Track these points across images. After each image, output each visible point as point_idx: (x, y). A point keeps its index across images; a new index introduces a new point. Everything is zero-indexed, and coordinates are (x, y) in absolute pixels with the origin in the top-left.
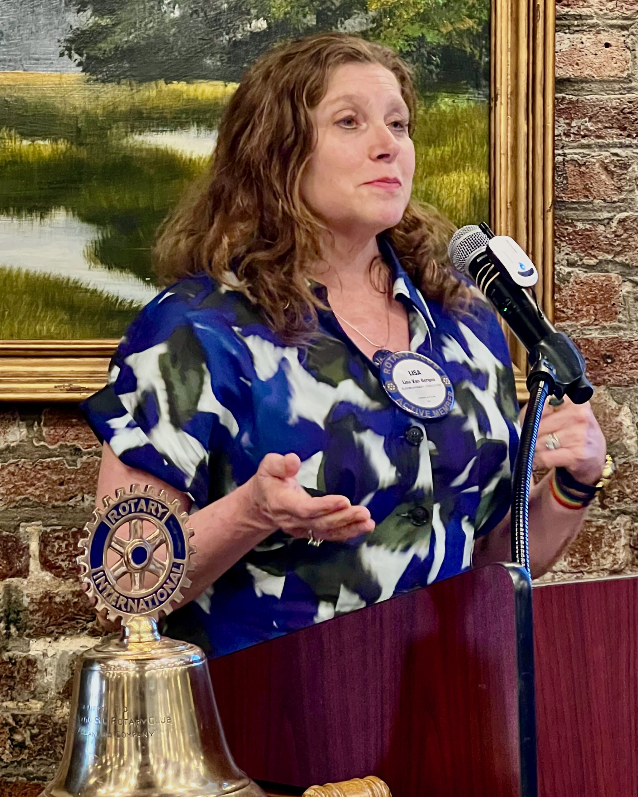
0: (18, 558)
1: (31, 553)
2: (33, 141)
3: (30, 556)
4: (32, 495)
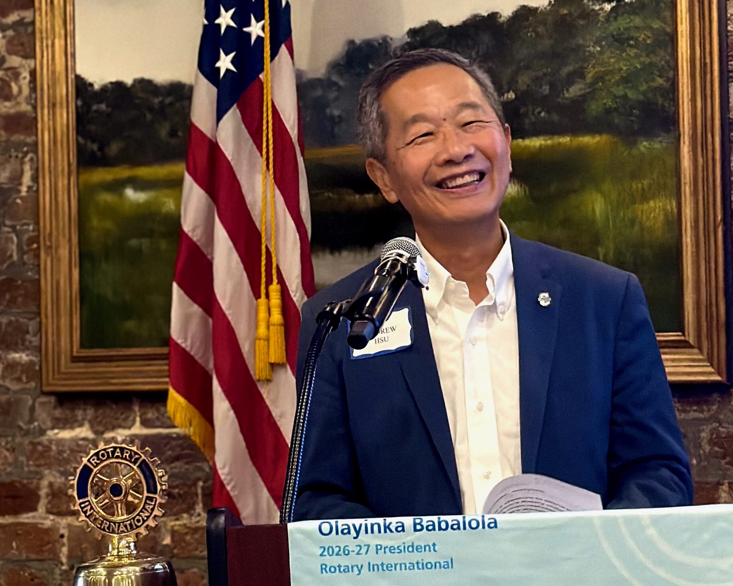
2: (361, 195)
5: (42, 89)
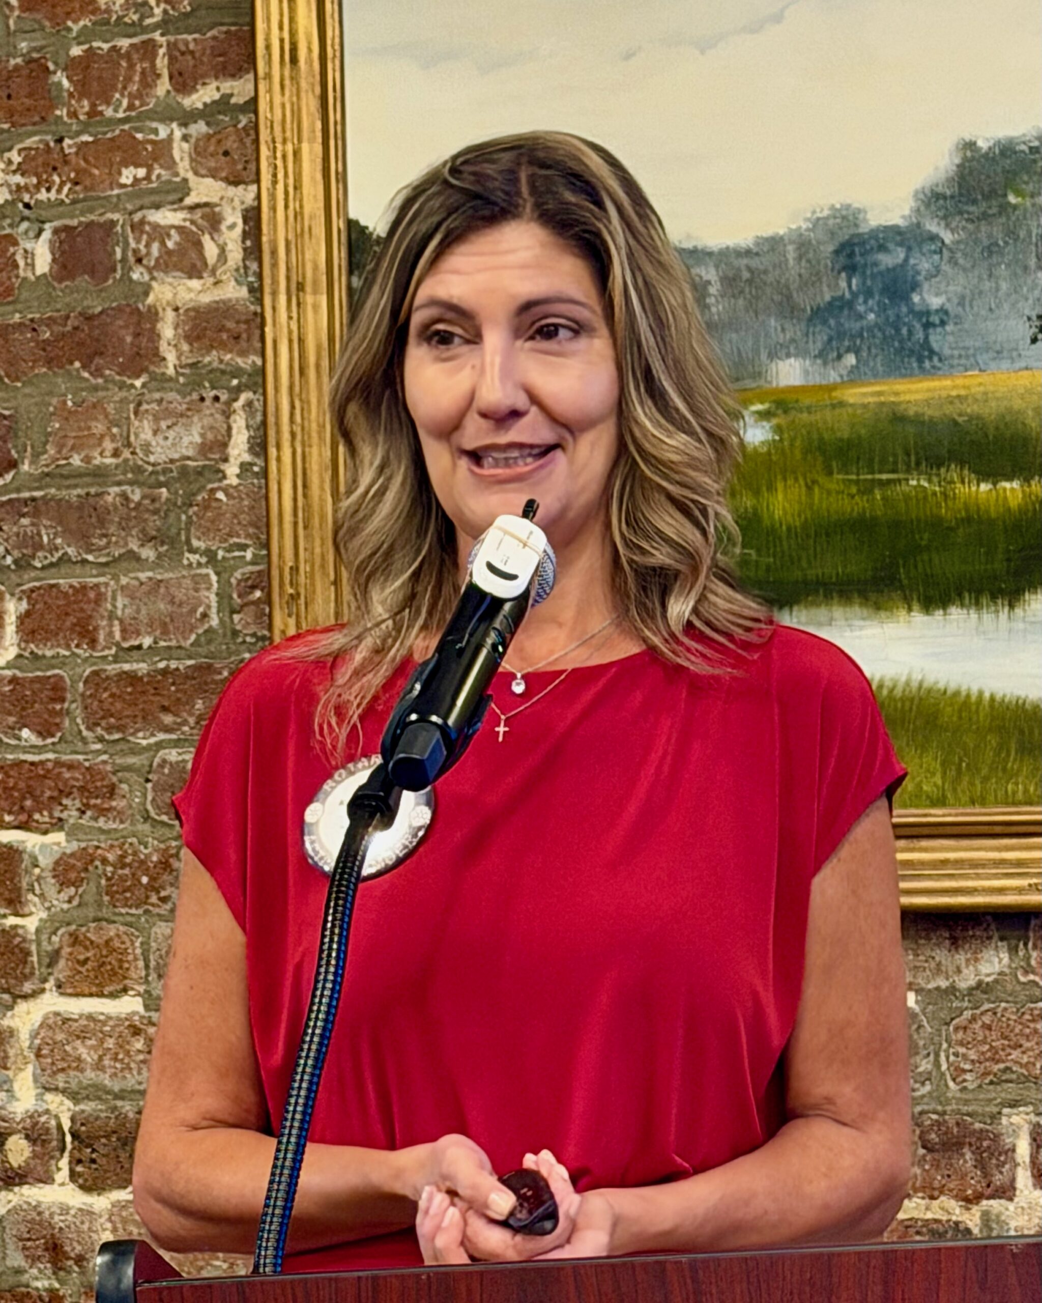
0: (998, 1166)
1: (1019, 1159)
2: (995, 484)
3: (1017, 1165)
4: (1016, 1062)
5: (274, 253)
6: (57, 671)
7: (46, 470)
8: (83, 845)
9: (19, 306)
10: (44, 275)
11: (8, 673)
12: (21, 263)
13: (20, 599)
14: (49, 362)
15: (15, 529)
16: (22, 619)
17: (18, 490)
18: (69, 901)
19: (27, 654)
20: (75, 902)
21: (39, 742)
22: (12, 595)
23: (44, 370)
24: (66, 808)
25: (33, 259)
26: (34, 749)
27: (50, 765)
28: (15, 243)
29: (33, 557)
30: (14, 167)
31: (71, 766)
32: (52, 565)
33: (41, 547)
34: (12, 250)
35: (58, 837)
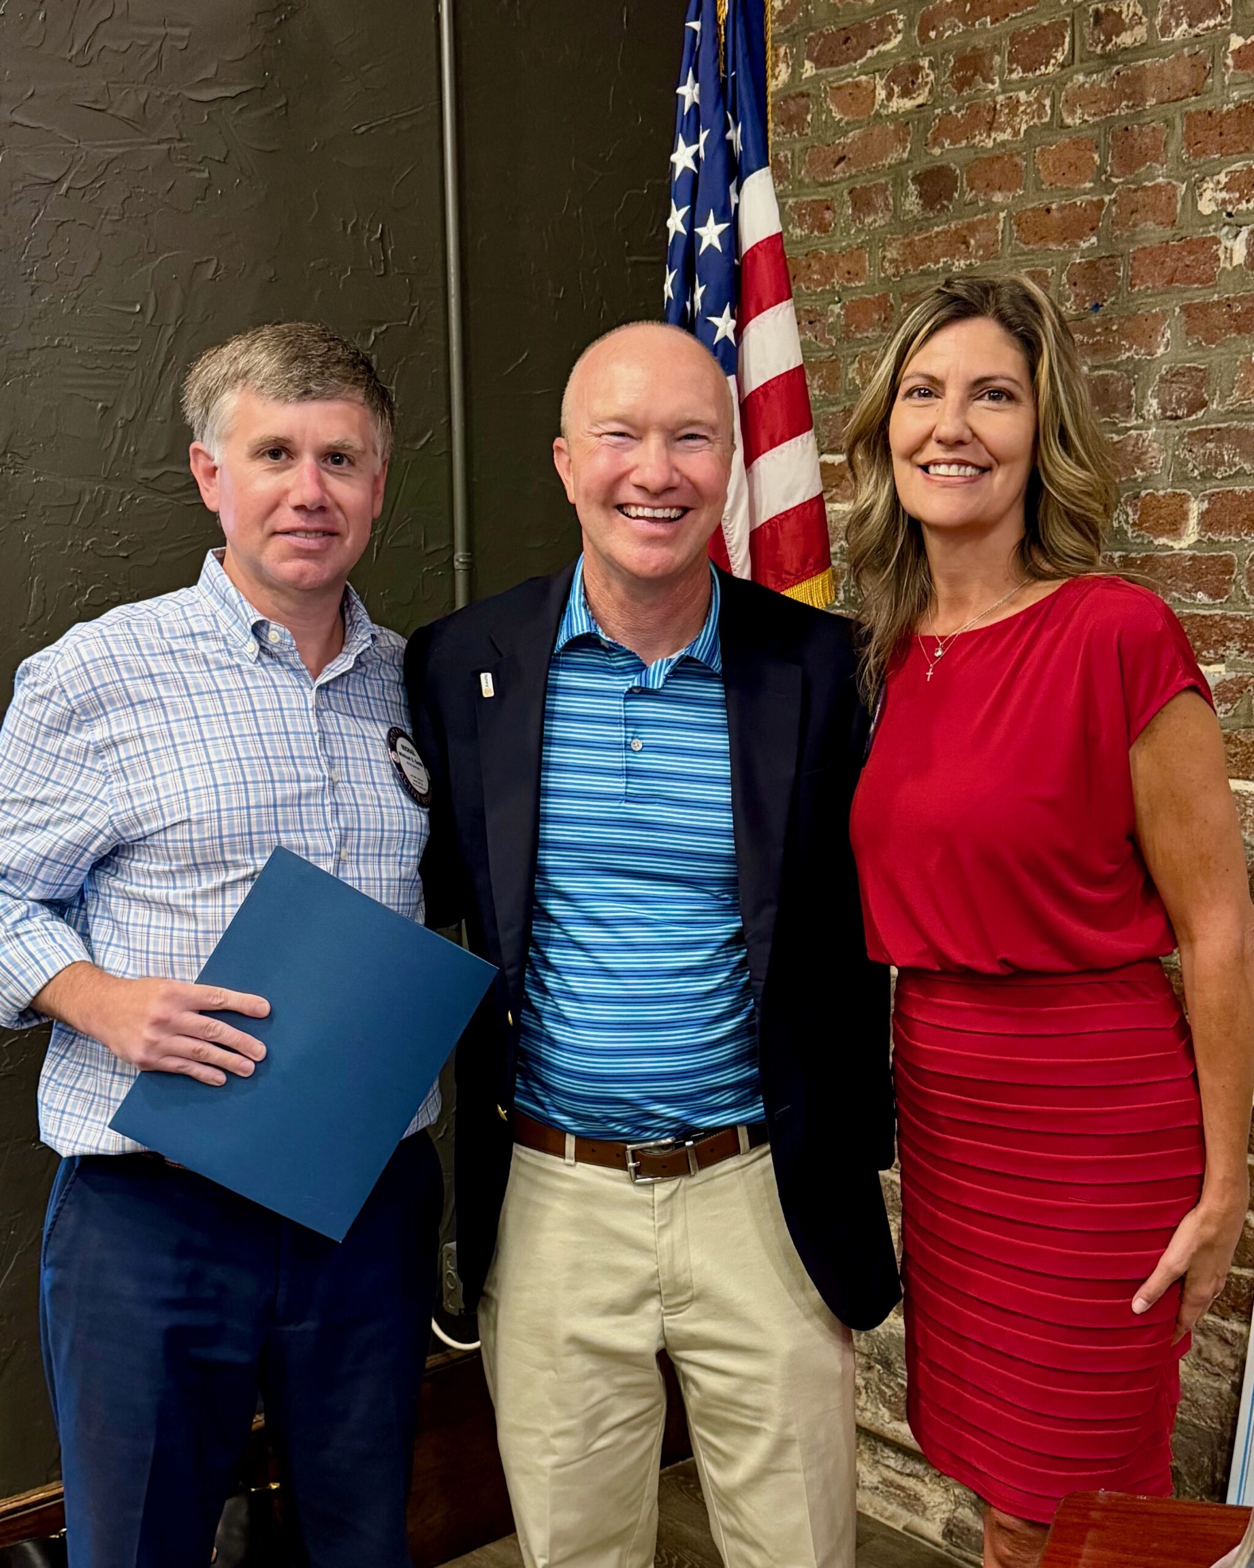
6: (1228, 552)
7: (1231, 408)
8: (1240, 674)
9: (1218, 289)
10: (1240, 265)
11: (1189, 553)
12: (1222, 257)
13: (1203, 501)
14: (1239, 330)
15: (1202, 451)
16: (1203, 515)
17: (1207, 423)
18: (1226, 713)
19: (1205, 539)
20: (1230, 714)
21: (1211, 602)
22: (1196, 498)
23: (1233, 335)
24: (1228, 647)
25: (1231, 254)
26: (1205, 606)
27: (1217, 618)
28: (1220, 243)
29: (1216, 471)
30: (1221, 186)
31: (1234, 620)
32: (1230, 476)
33: (1223, 463)
34: (1215, 247)
35: (1221, 668)
